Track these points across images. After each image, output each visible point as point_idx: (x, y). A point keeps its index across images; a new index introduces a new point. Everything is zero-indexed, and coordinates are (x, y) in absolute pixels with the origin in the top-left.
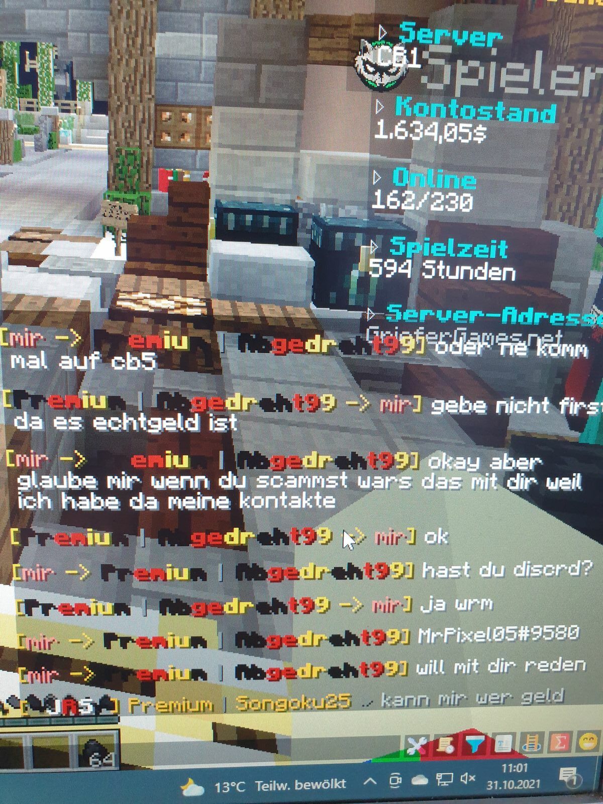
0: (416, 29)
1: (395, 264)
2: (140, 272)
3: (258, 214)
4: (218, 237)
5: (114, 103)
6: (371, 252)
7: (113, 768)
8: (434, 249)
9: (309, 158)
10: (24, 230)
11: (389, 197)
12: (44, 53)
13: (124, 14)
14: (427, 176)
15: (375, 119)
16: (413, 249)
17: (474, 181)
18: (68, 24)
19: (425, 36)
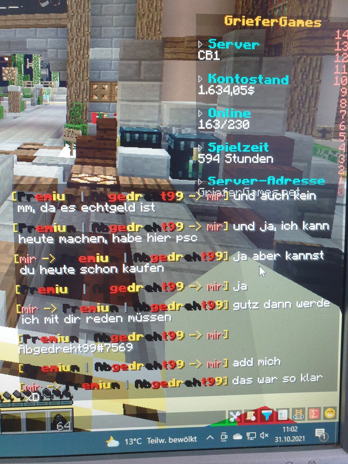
0: (217, 42)
1: (211, 156)
2: (83, 164)
3: (141, 133)
4: (121, 146)
5: (70, 81)
6: (199, 151)
7: (69, 431)
8: (231, 148)
9: (166, 105)
10: (25, 144)
11: (206, 123)
12: (36, 59)
13: (75, 40)
14: (225, 112)
15: (198, 85)
16: (220, 148)
17: (249, 114)
18: (47, 45)
19: (221, 45)
